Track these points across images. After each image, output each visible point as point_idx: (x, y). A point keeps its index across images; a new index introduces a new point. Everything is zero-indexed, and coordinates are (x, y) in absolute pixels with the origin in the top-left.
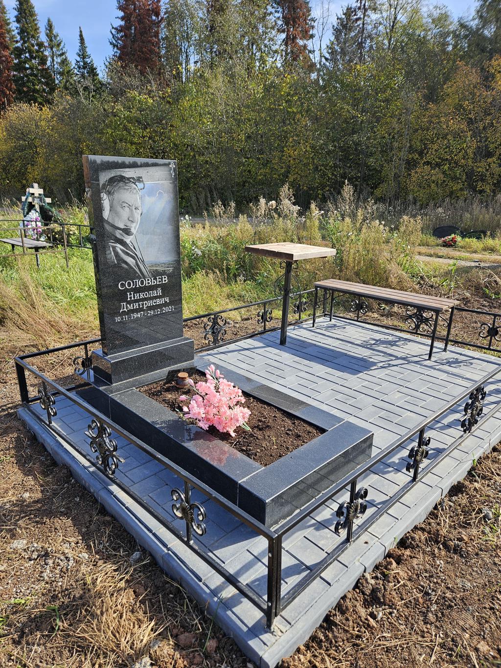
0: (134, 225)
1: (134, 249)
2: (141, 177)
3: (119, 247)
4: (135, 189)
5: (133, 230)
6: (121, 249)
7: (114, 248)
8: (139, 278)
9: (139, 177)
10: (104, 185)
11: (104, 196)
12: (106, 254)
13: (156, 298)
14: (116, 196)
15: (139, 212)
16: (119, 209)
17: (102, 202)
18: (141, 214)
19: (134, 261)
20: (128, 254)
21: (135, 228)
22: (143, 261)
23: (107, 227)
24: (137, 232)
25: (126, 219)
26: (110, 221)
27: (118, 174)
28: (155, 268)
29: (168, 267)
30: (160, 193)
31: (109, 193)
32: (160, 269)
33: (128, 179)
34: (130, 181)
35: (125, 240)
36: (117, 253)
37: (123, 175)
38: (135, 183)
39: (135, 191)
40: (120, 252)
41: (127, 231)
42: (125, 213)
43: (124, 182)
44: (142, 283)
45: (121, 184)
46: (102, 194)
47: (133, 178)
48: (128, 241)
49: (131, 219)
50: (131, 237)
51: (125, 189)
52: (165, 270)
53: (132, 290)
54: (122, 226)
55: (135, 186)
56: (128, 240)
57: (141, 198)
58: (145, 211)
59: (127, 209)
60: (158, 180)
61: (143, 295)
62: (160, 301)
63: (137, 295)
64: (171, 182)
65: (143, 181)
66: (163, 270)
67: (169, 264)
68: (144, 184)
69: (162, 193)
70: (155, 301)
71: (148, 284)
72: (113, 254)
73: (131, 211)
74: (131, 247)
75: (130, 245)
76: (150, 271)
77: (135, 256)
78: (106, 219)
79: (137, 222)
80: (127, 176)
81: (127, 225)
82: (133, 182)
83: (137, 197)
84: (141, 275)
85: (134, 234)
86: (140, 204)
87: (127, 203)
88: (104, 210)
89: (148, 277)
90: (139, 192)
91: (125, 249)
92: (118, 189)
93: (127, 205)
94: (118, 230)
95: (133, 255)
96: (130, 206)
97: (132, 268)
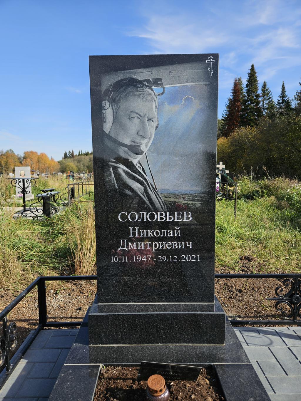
0: (146, 141)
1: (142, 173)
2: (160, 79)
3: (122, 167)
4: (150, 94)
5: (143, 148)
6: (124, 171)
7: (115, 168)
8: (148, 210)
9: (157, 79)
10: (107, 91)
11: (107, 105)
12: (103, 176)
13: (172, 239)
14: (123, 104)
15: (154, 124)
16: (126, 121)
17: (104, 111)
18: (157, 127)
19: (142, 188)
20: (134, 178)
21: (146, 146)
22: (155, 190)
23: (108, 143)
24: (149, 150)
25: (135, 132)
26: (112, 135)
27: (128, 76)
28: (173, 200)
29: (194, 200)
30: (187, 99)
31: (113, 101)
32: (181, 201)
33: (141, 82)
34: (144, 85)
35: (131, 159)
36: (120, 175)
37: (135, 77)
38: (150, 88)
39: (149, 98)
40: (123, 174)
41: (135, 149)
42: (133, 126)
43: (135, 86)
44: (152, 216)
45: (130, 89)
46: (104, 102)
47: (148, 81)
48: (135, 162)
49: (141, 133)
50: (140, 156)
51: (135, 95)
52: (188, 204)
53: (136, 224)
54: (128, 142)
55: (150, 91)
56: (135, 160)
57: (159, 107)
58: (162, 123)
59: (136, 121)
60: (187, 82)
61: (153, 233)
62: (178, 245)
63: (143, 232)
64: (208, 83)
65: (161, 85)
66: (184, 204)
67: (195, 197)
68: (164, 88)
69: (192, 99)
70: (171, 244)
71: (160, 220)
72: (113, 176)
73: (143, 123)
74: (139, 169)
75: (137, 167)
76: (165, 203)
77: (144, 181)
78: (108, 133)
79: (150, 138)
80: (140, 79)
81: (136, 141)
82: (147, 86)
83: (152, 106)
84: (151, 207)
85: (145, 153)
86: (156, 114)
87: (137, 113)
88: (105, 122)
89: (162, 210)
90: (155, 99)
91: (130, 171)
92: (126, 95)
93: (137, 116)
94: (122, 147)
95: (142, 179)
96: (141, 117)
97: (138, 196)
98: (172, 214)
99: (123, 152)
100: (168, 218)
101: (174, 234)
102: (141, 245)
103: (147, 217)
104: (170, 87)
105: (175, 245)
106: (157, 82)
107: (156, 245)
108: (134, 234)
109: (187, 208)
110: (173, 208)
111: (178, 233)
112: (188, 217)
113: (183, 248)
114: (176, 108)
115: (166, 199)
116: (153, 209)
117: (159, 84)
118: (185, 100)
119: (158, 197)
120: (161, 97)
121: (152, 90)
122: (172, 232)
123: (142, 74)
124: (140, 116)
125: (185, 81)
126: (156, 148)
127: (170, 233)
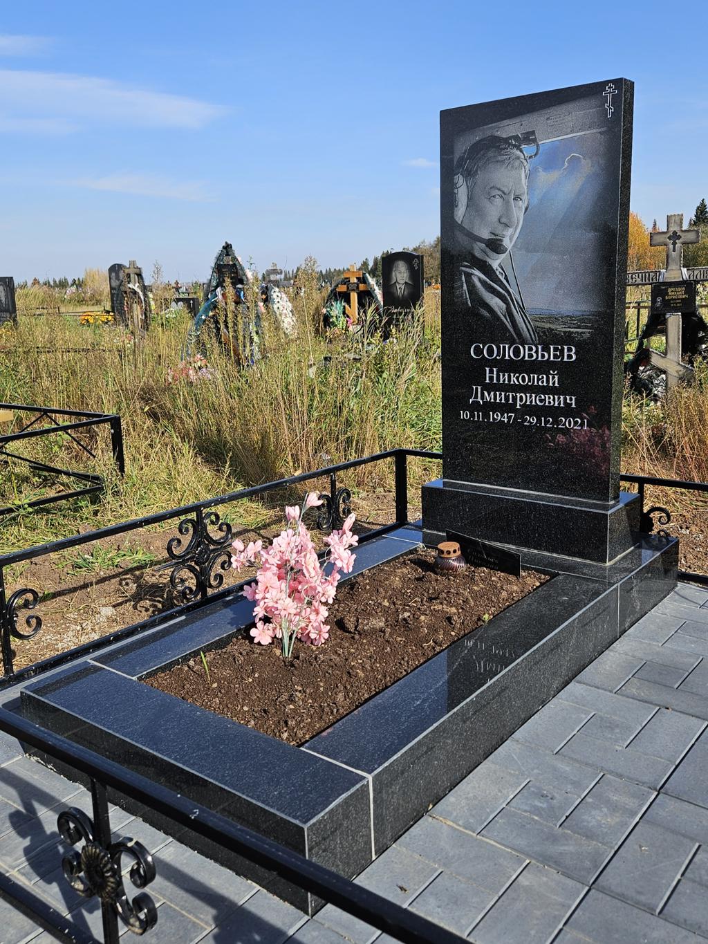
0: (511, 230)
1: (505, 282)
2: (533, 133)
3: (477, 275)
4: (518, 158)
5: (507, 243)
6: (480, 279)
7: (469, 276)
8: (511, 341)
9: (529, 133)
10: (461, 159)
11: (460, 180)
12: (453, 287)
13: (545, 390)
14: (480, 177)
15: (523, 204)
16: (484, 202)
17: (456, 191)
18: (526, 209)
19: (504, 306)
20: (493, 291)
21: (511, 239)
22: (522, 308)
23: (460, 239)
24: (514, 246)
25: (495, 219)
26: (466, 225)
27: (488, 133)
28: (548, 326)
29: (579, 327)
30: (573, 159)
31: (469, 174)
32: (561, 328)
33: (506, 140)
34: (510, 144)
35: (490, 261)
36: (474, 286)
37: (497, 134)
38: (518, 148)
40: (478, 284)
41: (495, 245)
42: (494, 210)
43: (497, 147)
44: (517, 352)
45: (491, 153)
46: (456, 177)
47: (516, 138)
48: (495, 265)
49: (503, 220)
50: (503, 256)
51: (497, 161)
52: (571, 333)
53: (495, 363)
54: (485, 236)
55: (518, 152)
56: (496, 262)
57: (529, 176)
58: (535, 201)
59: (498, 201)
60: (572, 132)
61: (517, 378)
62: (554, 400)
63: (504, 375)
64: (605, 129)
65: (535, 141)
66: (565, 332)
67: (581, 321)
68: (538, 145)
69: (579, 158)
70: (543, 397)
71: (529, 357)
72: (465, 287)
73: (507, 203)
74: (500, 276)
75: (498, 273)
76: (536, 330)
77: (506, 294)
78: (460, 223)
79: (517, 226)
80: (504, 136)
81: (496, 233)
82: (515, 146)
83: (520, 175)
84: (515, 336)
85: (508, 251)
86: (526, 188)
87: (499, 190)
88: (457, 206)
89: (531, 342)
90: (525, 164)
91: (488, 280)
92: (485, 162)
93: (500, 193)
94: (478, 243)
95: (503, 292)
96: (505, 194)
97: (499, 318)
98: (547, 350)
99: (478, 250)
100: (538, 354)
101: (548, 381)
102: (501, 397)
103: (510, 354)
104: (545, 142)
105: (551, 400)
106: (529, 138)
107: (521, 397)
108: (491, 378)
109: (567, 339)
110: (547, 338)
111: (554, 380)
112: (570, 354)
113: (562, 405)
114: (555, 175)
115: (537, 324)
116: (517, 339)
117: (530, 140)
118: (568, 162)
119: (526, 321)
120: (533, 160)
121: (521, 151)
122: (545, 379)
123: (510, 128)
124: (503, 192)
125: (569, 130)
126: (527, 245)
127: (541, 380)
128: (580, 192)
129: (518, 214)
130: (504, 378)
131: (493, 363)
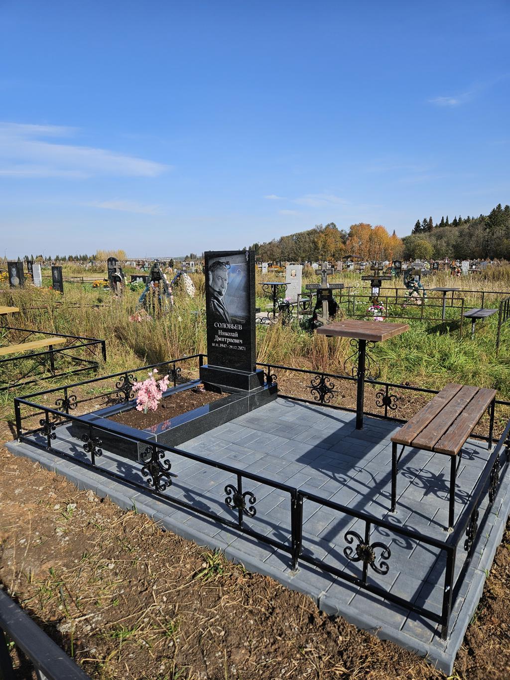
1: (223, 304)
3: (215, 301)
4: (225, 269)
5: (223, 293)
7: (213, 301)
8: (225, 323)
10: (210, 267)
11: (210, 273)
12: (209, 305)
14: (216, 272)
15: (227, 282)
16: (217, 280)
17: (209, 276)
18: (228, 284)
19: (223, 311)
20: (220, 307)
22: (228, 313)
23: (211, 290)
24: (225, 294)
25: (220, 285)
26: (212, 286)
27: (217, 260)
29: (242, 320)
31: (212, 271)
32: (237, 319)
37: (220, 261)
40: (216, 304)
41: (220, 293)
42: (219, 283)
43: (220, 265)
45: (218, 266)
47: (225, 263)
48: (220, 299)
49: (222, 286)
50: (222, 297)
51: (220, 269)
54: (218, 290)
57: (228, 274)
59: (220, 280)
61: (227, 334)
64: (246, 264)
66: (239, 321)
67: (243, 318)
69: (240, 271)
70: (234, 340)
71: (230, 328)
72: (212, 305)
73: (223, 281)
74: (221, 302)
76: (231, 319)
77: (223, 308)
78: (210, 285)
79: (226, 288)
80: (222, 262)
81: (220, 290)
82: (224, 265)
83: (226, 274)
85: (223, 295)
86: (227, 277)
88: (210, 280)
89: (230, 323)
90: (227, 271)
91: (218, 303)
92: (217, 269)
94: (215, 292)
96: (222, 278)
97: (222, 316)
98: (234, 326)
99: (216, 294)
100: (232, 327)
101: (235, 335)
102: (223, 339)
103: (225, 326)
105: (237, 341)
106: (228, 263)
107: (228, 340)
108: (220, 333)
109: (239, 323)
110: (235, 323)
111: (237, 335)
112: (240, 328)
113: (239, 343)
116: (226, 322)
118: (238, 272)
119: (229, 317)
121: (226, 267)
123: (223, 260)
125: (237, 263)
126: (228, 294)
127: (233, 335)
128: (241, 281)
129: (226, 285)
130: (224, 333)
131: (220, 329)
